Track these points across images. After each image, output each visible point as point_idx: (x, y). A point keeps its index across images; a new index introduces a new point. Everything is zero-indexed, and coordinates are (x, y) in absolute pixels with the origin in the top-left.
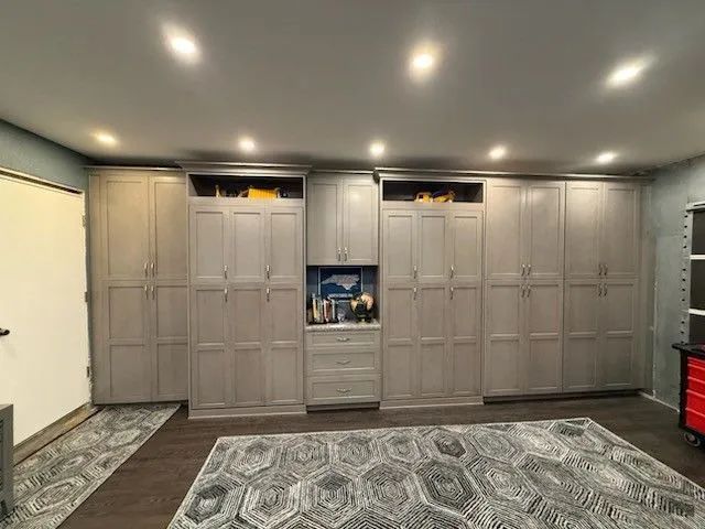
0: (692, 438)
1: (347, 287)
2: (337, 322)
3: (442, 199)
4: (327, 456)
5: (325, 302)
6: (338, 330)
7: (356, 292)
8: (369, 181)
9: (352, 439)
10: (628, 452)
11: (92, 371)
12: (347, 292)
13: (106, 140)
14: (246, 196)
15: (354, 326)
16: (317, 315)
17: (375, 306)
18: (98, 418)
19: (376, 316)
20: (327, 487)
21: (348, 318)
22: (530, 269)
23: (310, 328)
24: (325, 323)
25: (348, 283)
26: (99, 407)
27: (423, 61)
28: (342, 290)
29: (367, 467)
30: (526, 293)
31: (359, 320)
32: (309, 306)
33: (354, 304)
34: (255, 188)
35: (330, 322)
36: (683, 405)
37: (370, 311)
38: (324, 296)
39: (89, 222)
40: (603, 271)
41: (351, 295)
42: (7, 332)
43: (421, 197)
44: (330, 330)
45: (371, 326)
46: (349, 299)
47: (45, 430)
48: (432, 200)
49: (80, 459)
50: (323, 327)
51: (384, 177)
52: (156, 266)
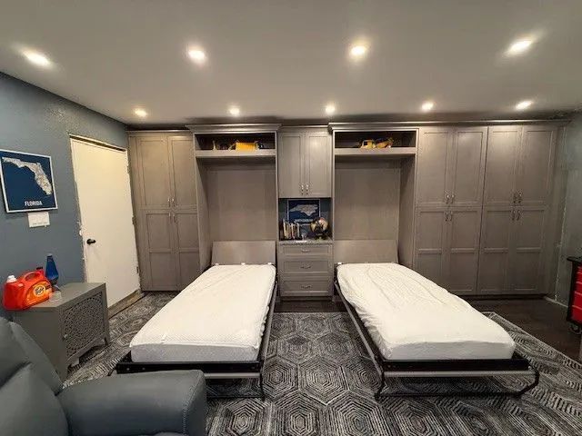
0: (576, 328)
1: (309, 213)
2: (301, 239)
3: (383, 144)
4: (294, 326)
5: (292, 225)
6: (302, 244)
7: (315, 217)
8: (324, 133)
9: (312, 318)
10: (520, 335)
11: (140, 270)
12: (308, 218)
13: (141, 114)
14: (234, 148)
15: (314, 242)
16: (286, 234)
17: (329, 227)
18: (146, 299)
19: (330, 235)
20: (294, 344)
21: (309, 236)
22: (453, 199)
23: (282, 242)
24: (292, 239)
25: (310, 211)
26: (146, 293)
27: (359, 50)
28: (304, 216)
29: (322, 334)
30: (450, 218)
31: (317, 238)
32: (281, 228)
33: (314, 226)
34: (241, 142)
35: (296, 239)
36: (571, 303)
37: (326, 231)
38: (291, 221)
39: (131, 171)
40: (517, 199)
41: (312, 220)
42: (94, 242)
43: (366, 144)
44: (297, 244)
45: (326, 241)
46: (310, 223)
47: (117, 304)
48: (374, 146)
49: (140, 321)
50: (291, 242)
51: (336, 130)
52: (175, 199)
